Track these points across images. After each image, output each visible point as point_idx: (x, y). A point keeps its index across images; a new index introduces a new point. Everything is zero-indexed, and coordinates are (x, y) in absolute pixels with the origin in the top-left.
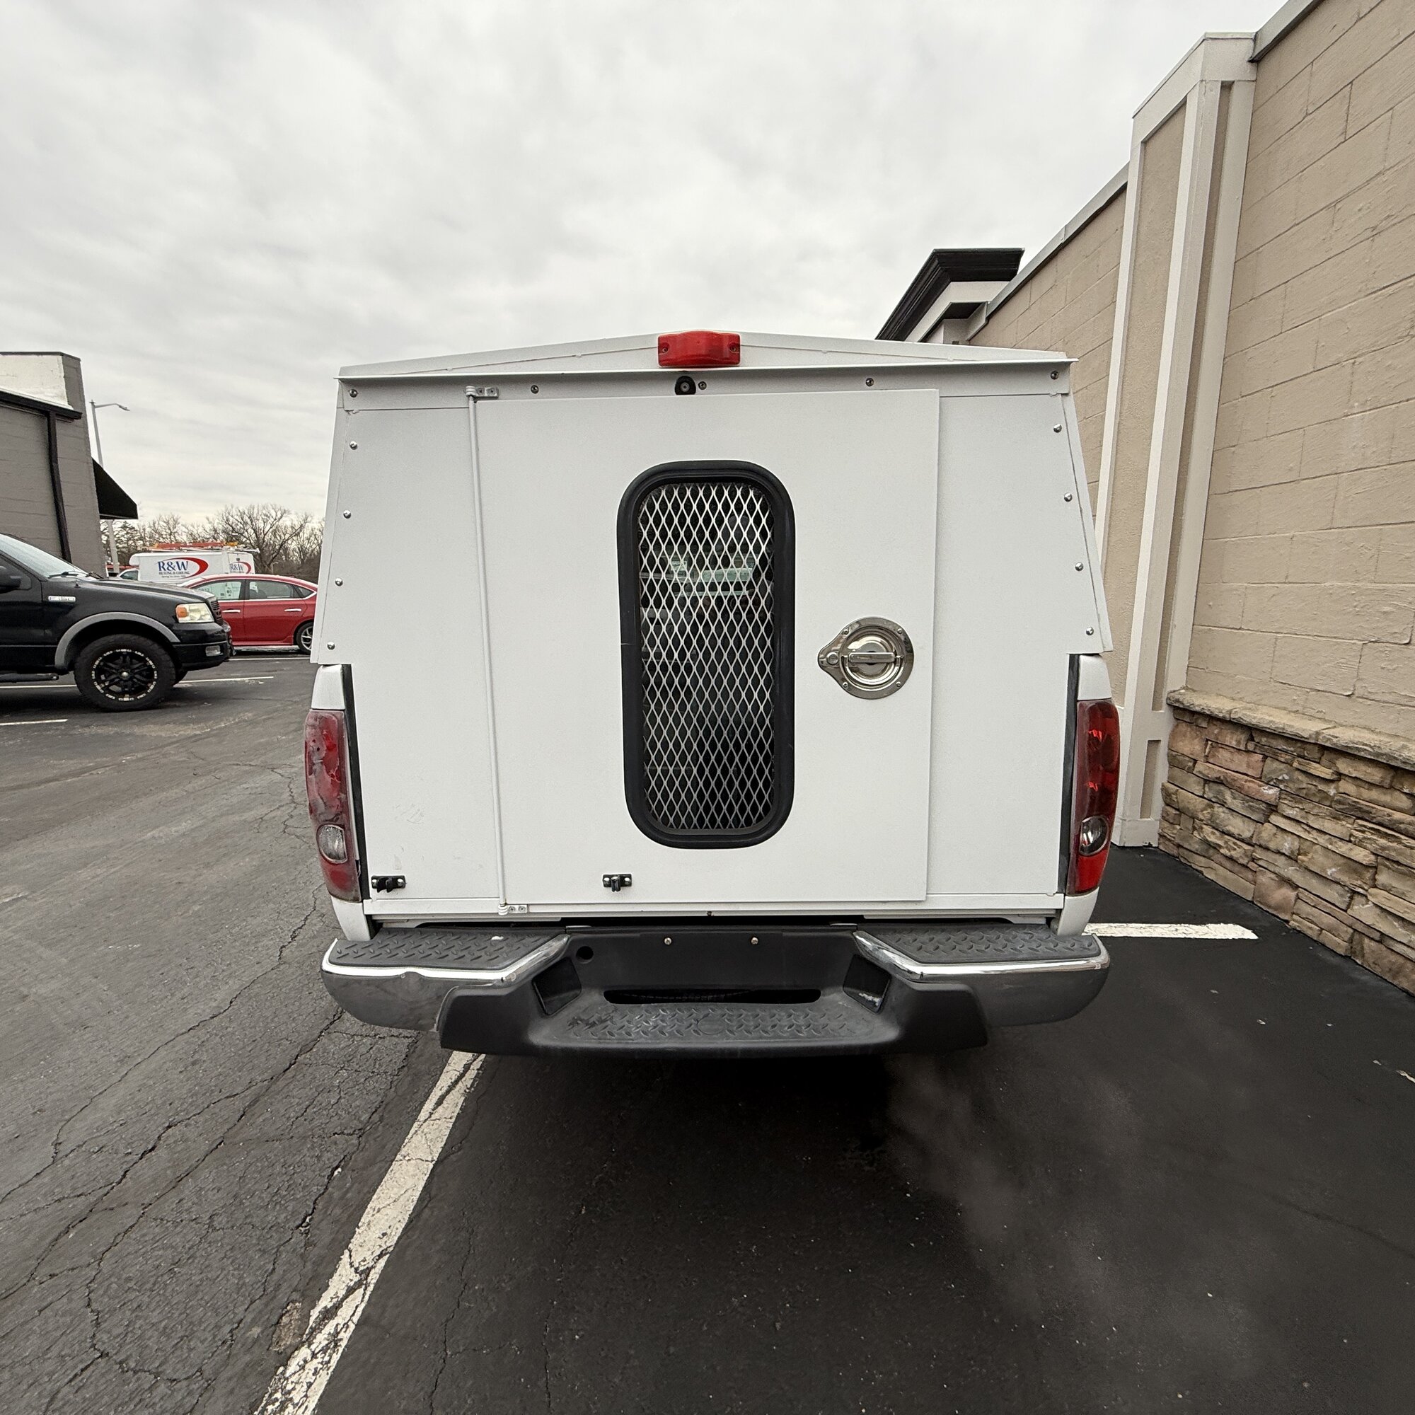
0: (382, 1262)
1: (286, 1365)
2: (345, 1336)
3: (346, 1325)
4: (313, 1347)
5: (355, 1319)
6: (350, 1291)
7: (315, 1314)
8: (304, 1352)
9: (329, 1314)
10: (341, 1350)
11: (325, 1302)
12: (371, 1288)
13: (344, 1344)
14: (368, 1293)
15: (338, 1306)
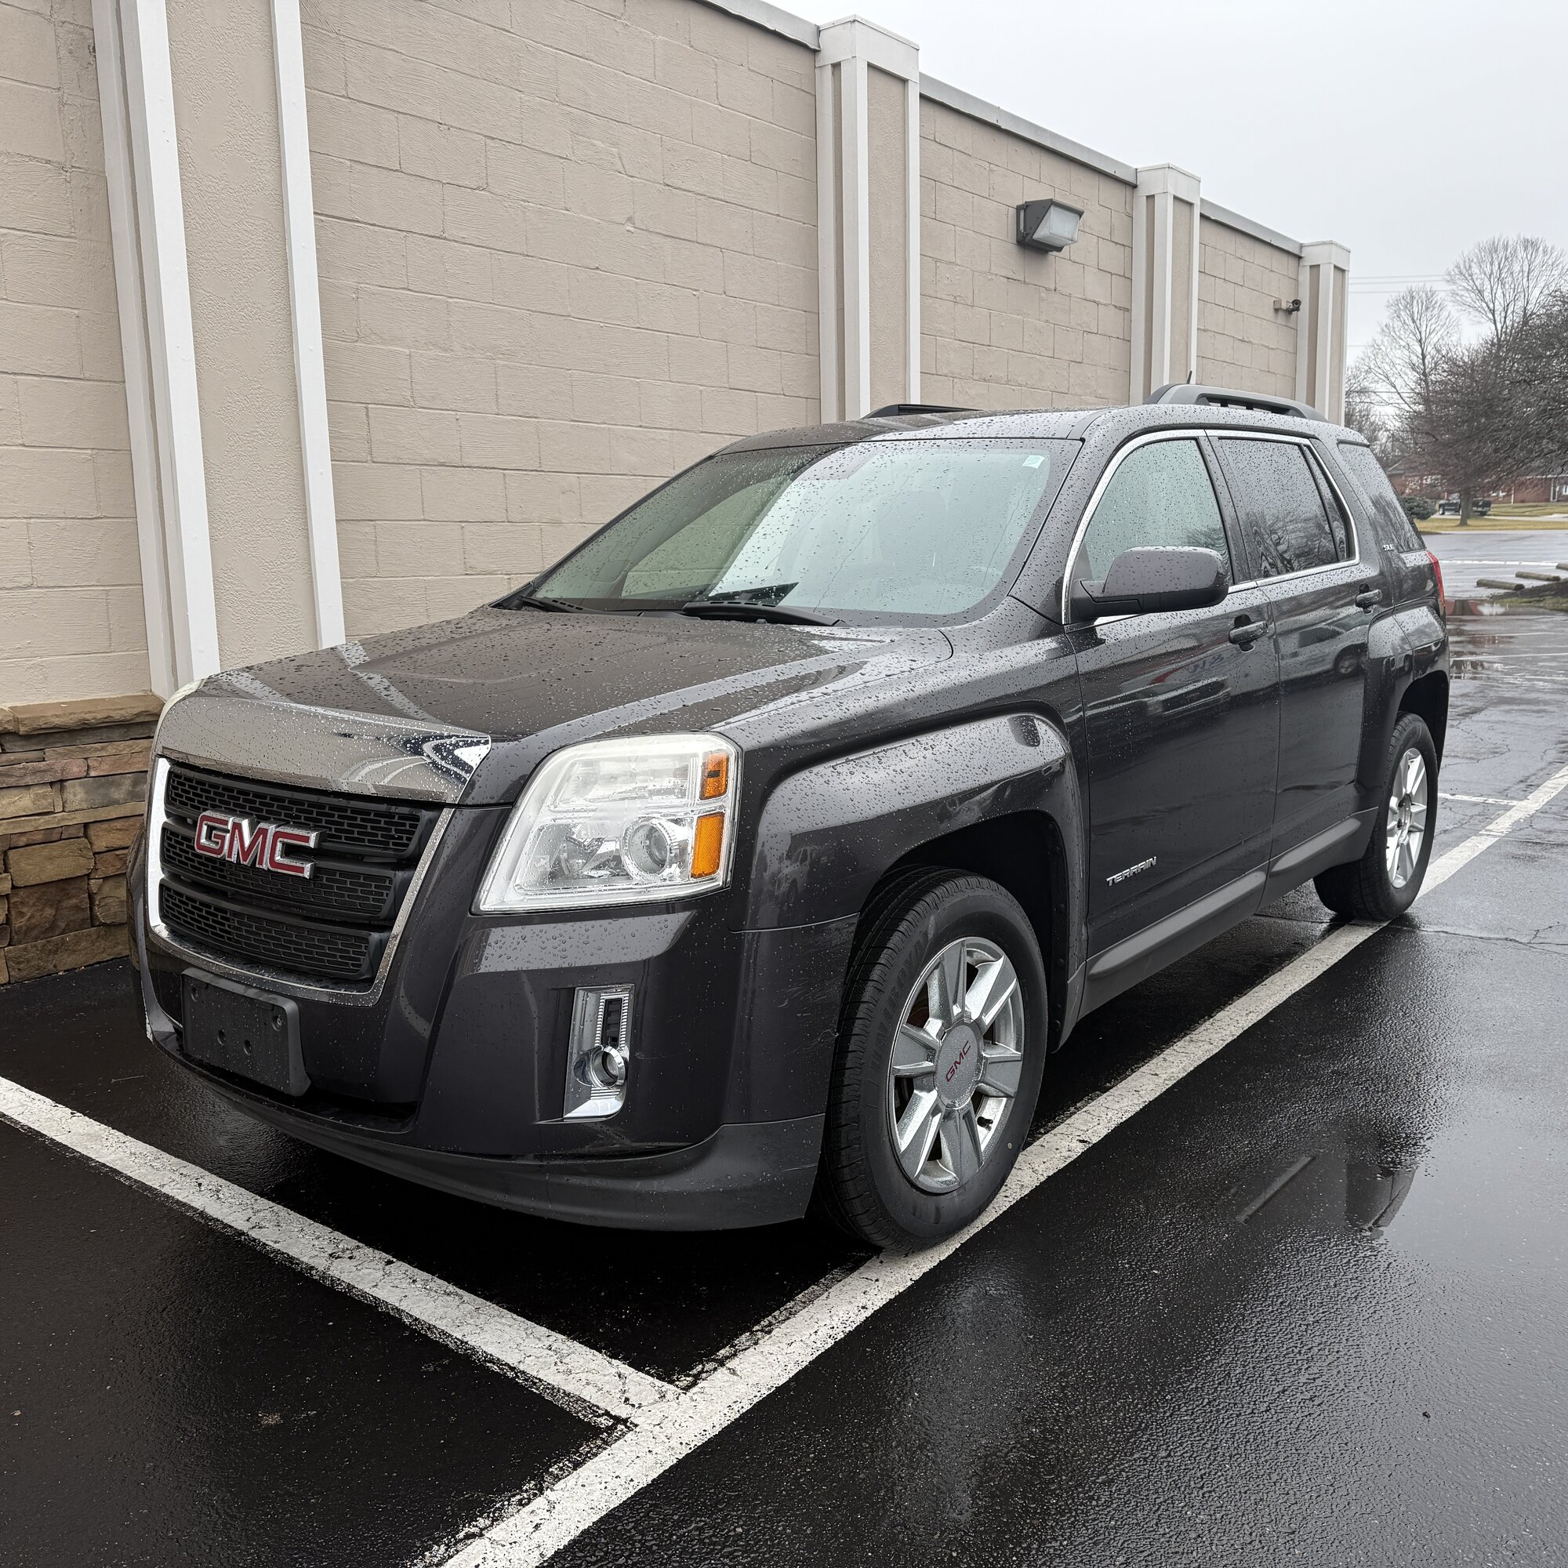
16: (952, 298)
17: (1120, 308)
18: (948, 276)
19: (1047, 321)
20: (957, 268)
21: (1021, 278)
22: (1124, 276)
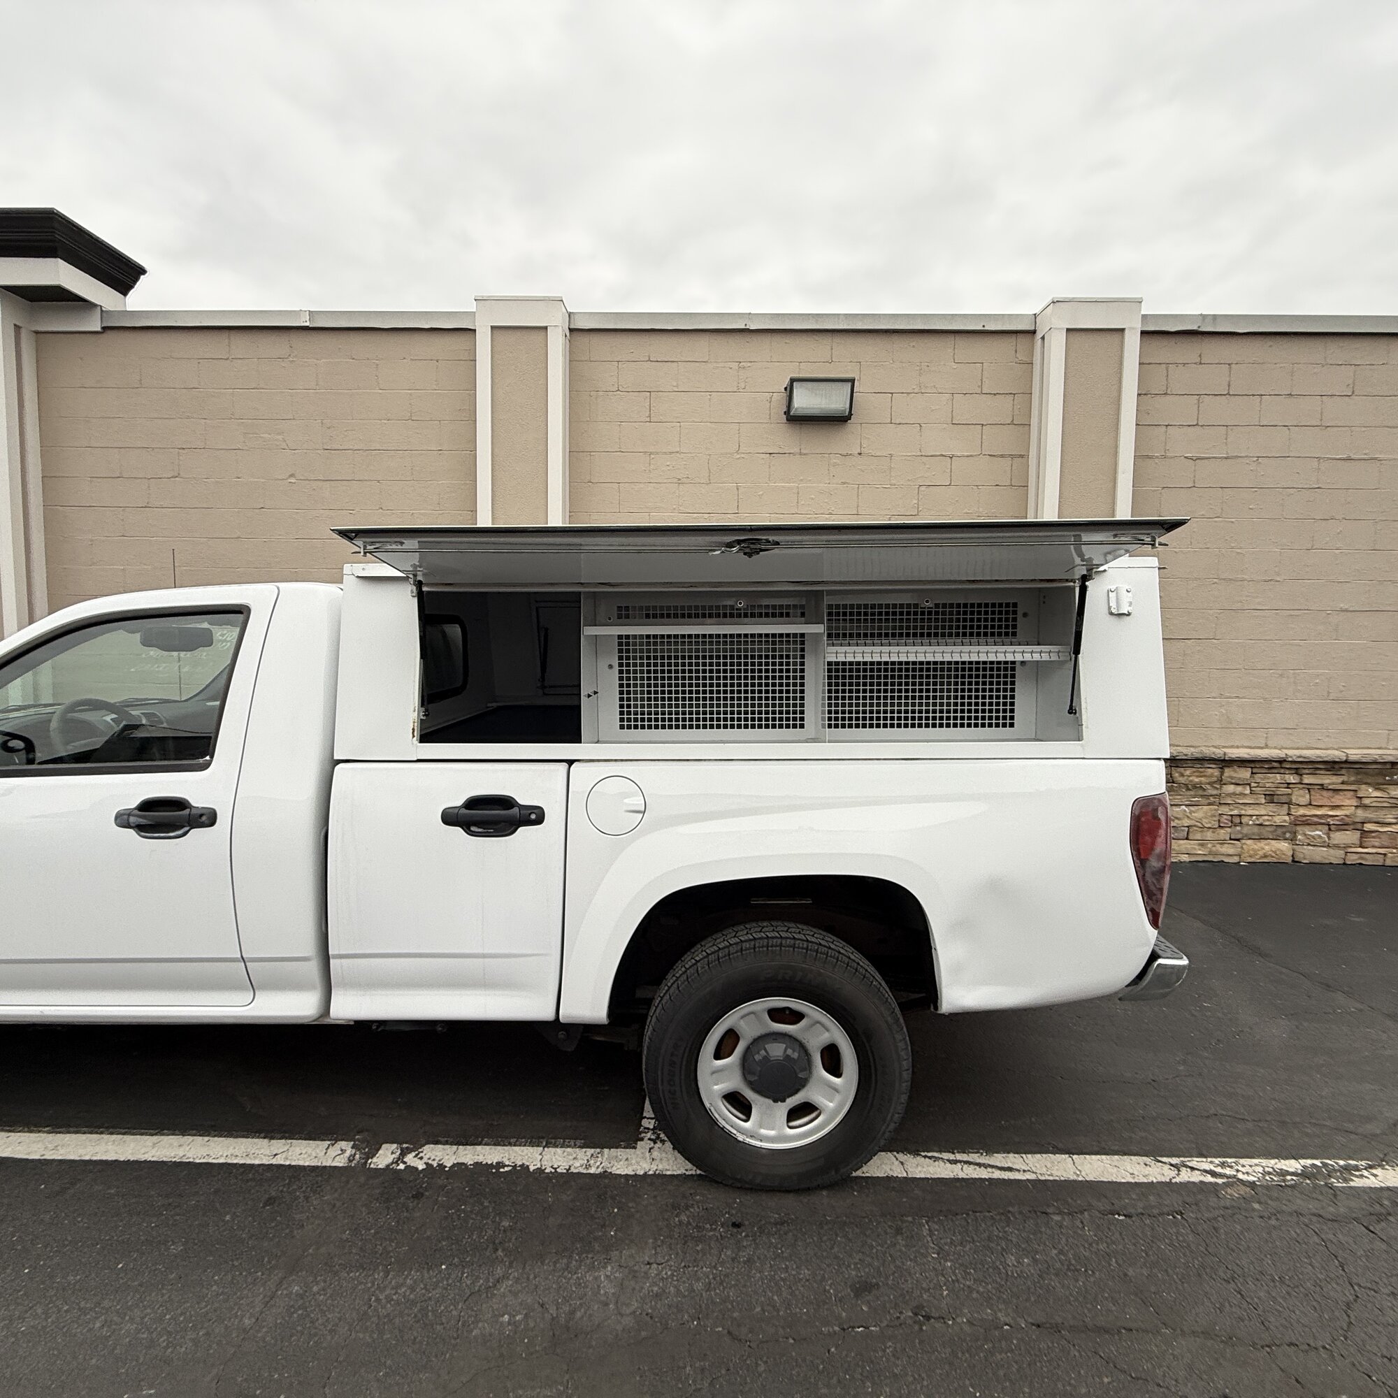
0: (1164, 1159)
1: (1254, 1182)
2: (1217, 1161)
3: (1211, 1162)
4: (1235, 1173)
5: (1204, 1160)
6: (1192, 1169)
7: (1220, 1181)
8: (1240, 1176)
9: (1213, 1174)
10: (1224, 1160)
11: (1209, 1179)
12: (1182, 1159)
13: (1221, 1160)
14: (1186, 1159)
15: (1206, 1171)
16: (676, 480)
17: (1002, 456)
18: (668, 463)
19: (844, 483)
20: (682, 456)
21: (796, 450)
22: (1012, 423)
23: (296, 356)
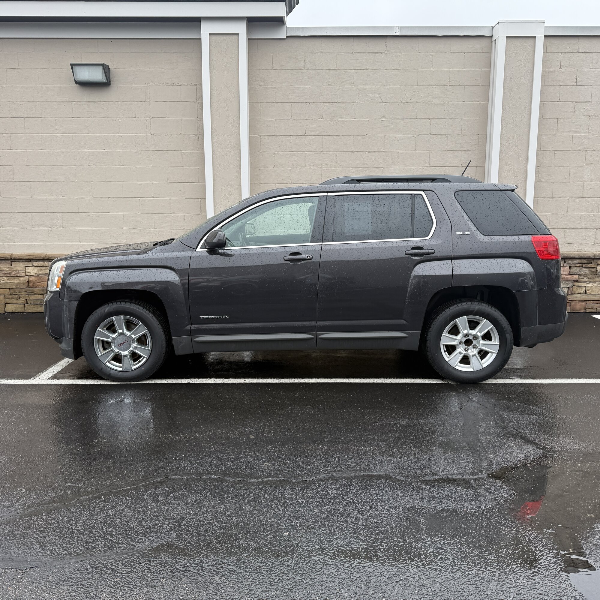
23: (388, 51)
